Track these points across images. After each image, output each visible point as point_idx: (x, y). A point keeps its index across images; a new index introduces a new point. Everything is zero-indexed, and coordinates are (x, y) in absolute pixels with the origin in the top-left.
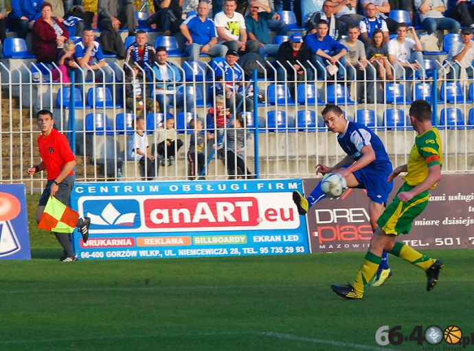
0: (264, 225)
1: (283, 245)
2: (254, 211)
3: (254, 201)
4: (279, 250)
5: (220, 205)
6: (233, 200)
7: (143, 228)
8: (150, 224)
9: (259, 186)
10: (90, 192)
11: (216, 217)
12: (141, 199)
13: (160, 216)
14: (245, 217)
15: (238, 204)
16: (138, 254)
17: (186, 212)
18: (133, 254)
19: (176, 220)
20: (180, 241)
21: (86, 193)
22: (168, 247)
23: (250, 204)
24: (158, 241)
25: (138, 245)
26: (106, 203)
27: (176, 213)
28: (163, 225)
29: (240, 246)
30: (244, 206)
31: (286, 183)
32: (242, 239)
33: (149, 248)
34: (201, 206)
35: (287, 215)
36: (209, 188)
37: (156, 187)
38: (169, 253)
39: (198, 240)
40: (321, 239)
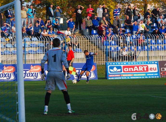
0: (150, 71)
1: (154, 76)
2: (147, 68)
3: (147, 66)
4: (153, 77)
5: (140, 67)
6: (142, 66)
7: (123, 72)
8: (124, 71)
9: (148, 63)
10: (111, 64)
11: (139, 70)
12: (122, 66)
13: (126, 70)
14: (145, 70)
15: (144, 67)
16: (121, 78)
17: (132, 69)
18: (120, 78)
19: (130, 70)
20: (131, 75)
21: (110, 65)
22: (128, 77)
23: (146, 67)
24: (126, 75)
25: (121, 76)
26: (114, 67)
27: (130, 69)
28: (127, 72)
29: (144, 76)
30: (145, 67)
31: (154, 62)
32: (145, 75)
33: (124, 77)
34: (135, 67)
35: (155, 69)
36: (137, 63)
37: (125, 63)
38: (128, 78)
39: (135, 75)
40: (162, 74)
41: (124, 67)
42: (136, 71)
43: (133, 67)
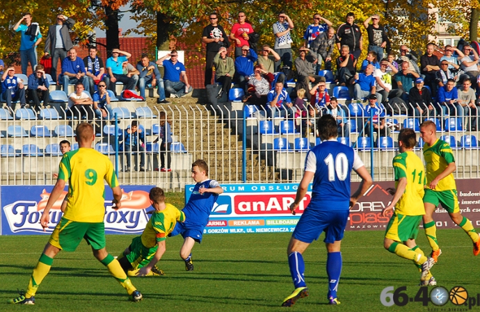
2: (307, 203)
3: (308, 196)
5: (285, 200)
6: (293, 196)
7: (233, 214)
8: (238, 211)
11: (282, 207)
12: (232, 196)
13: (244, 207)
14: (301, 207)
16: (229, 231)
17: (262, 204)
18: (226, 231)
19: (255, 209)
20: (257, 223)
22: (249, 227)
23: (305, 198)
24: (243, 223)
25: (229, 225)
27: (255, 204)
28: (246, 212)
33: (236, 227)
34: (272, 200)
36: (278, 188)
37: (243, 187)
38: (250, 231)
39: (269, 222)
40: (352, 222)
41: (238, 199)
42: (274, 211)
43: (266, 199)
